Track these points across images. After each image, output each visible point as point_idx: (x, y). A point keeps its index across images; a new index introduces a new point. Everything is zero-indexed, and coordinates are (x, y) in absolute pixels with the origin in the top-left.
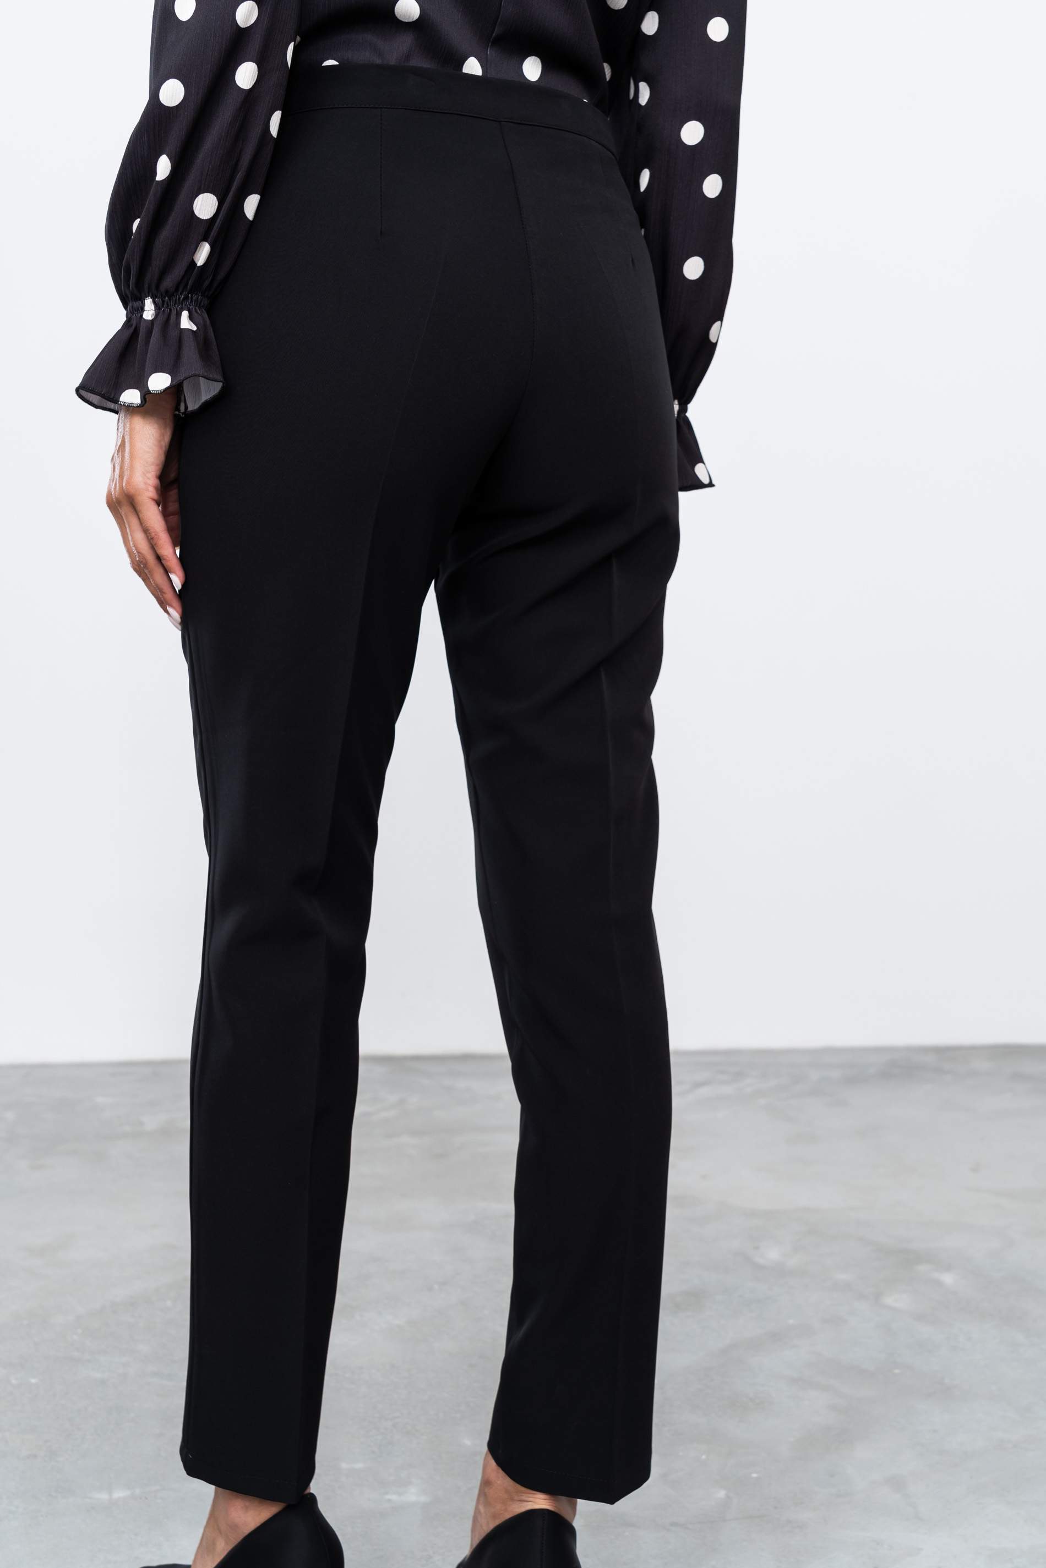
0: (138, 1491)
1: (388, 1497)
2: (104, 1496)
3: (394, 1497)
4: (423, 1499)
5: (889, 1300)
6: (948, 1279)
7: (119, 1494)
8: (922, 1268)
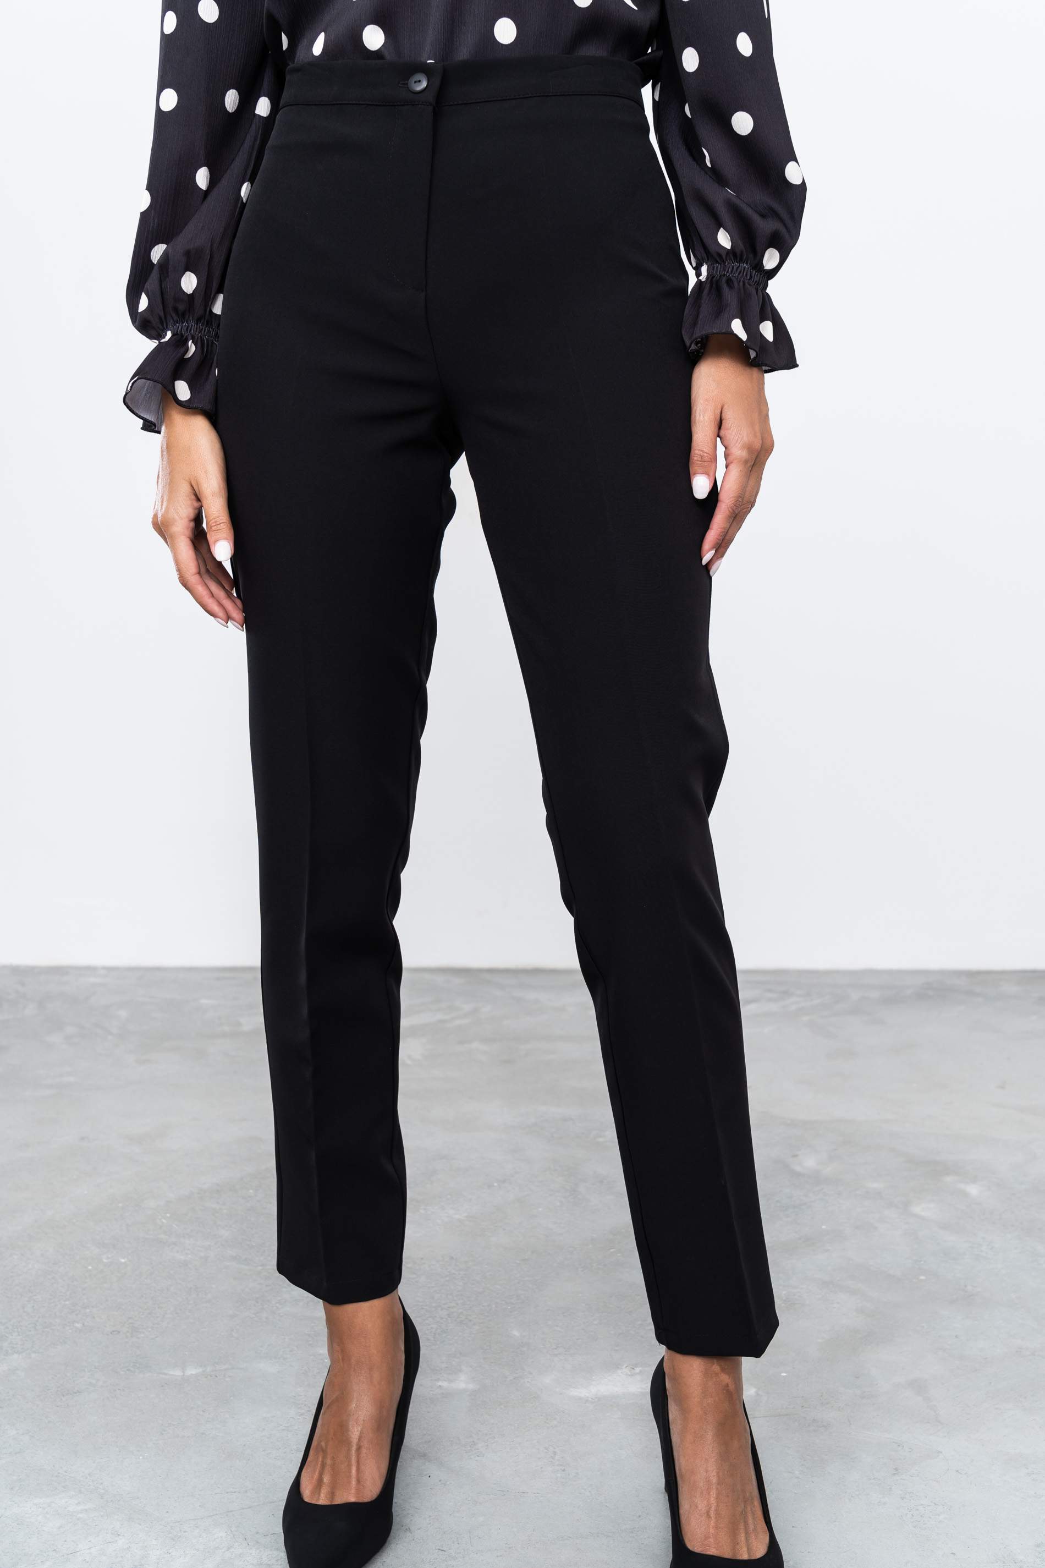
0: (209, 1369)
1: (440, 1383)
2: (178, 1373)
3: (445, 1384)
4: (471, 1386)
5: (918, 1209)
6: (973, 1190)
7: (191, 1371)
8: (949, 1179)
